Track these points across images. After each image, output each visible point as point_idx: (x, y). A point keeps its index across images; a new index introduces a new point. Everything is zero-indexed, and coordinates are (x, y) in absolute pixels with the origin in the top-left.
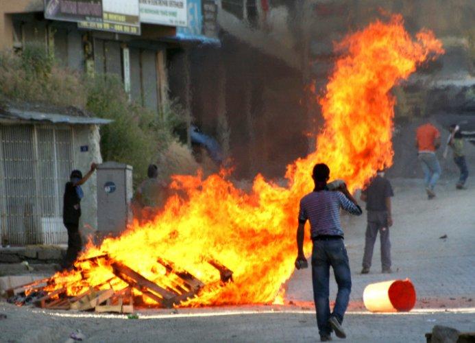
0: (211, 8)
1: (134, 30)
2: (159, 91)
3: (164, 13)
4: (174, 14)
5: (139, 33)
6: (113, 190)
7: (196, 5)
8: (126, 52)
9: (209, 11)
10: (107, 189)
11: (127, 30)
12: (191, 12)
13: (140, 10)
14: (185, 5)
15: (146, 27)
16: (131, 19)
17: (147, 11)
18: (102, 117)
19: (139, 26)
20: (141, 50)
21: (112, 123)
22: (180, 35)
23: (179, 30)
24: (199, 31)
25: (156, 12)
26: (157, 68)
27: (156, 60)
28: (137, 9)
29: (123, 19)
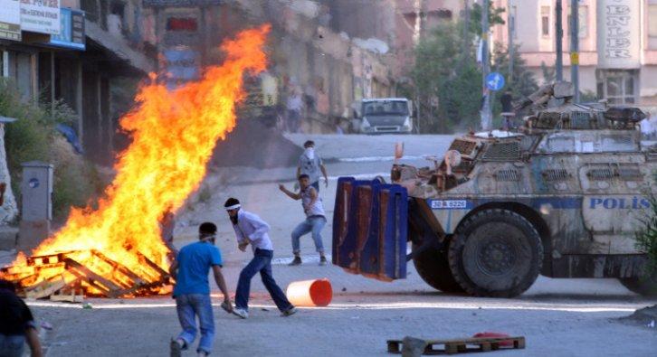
0: (79, 19)
1: (16, 37)
2: (31, 87)
3: (41, 23)
4: (49, 24)
5: (20, 40)
6: (36, 185)
7: (66, 16)
8: (6, 55)
9: (77, 22)
10: (32, 185)
11: (9, 37)
12: (63, 22)
13: (21, 20)
14: (58, 15)
15: (26, 34)
16: (13, 27)
17: (27, 21)
19: (20, 33)
20: (18, 53)
22: (53, 41)
23: (52, 37)
24: (68, 38)
25: (34, 22)
26: (30, 69)
27: (30, 62)
28: (19, 19)
29: (7, 27)
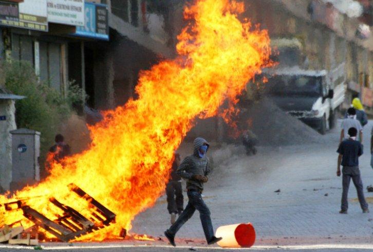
0: (103, 12)
1: (43, 27)
2: (62, 75)
3: (66, 15)
4: (74, 16)
5: (47, 30)
6: (24, 150)
7: (91, 10)
8: (37, 45)
9: (101, 15)
10: (20, 150)
11: (37, 28)
12: (88, 14)
13: (48, 12)
14: (83, 9)
15: (52, 25)
16: (41, 19)
17: (53, 13)
18: (17, 94)
19: (47, 24)
20: (48, 43)
21: (25, 99)
22: (78, 32)
23: (78, 28)
24: (93, 29)
25: (61, 14)
26: (60, 57)
27: (60, 52)
28: (46, 11)
29: (35, 19)
